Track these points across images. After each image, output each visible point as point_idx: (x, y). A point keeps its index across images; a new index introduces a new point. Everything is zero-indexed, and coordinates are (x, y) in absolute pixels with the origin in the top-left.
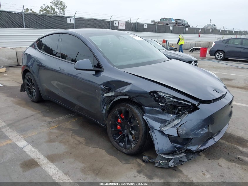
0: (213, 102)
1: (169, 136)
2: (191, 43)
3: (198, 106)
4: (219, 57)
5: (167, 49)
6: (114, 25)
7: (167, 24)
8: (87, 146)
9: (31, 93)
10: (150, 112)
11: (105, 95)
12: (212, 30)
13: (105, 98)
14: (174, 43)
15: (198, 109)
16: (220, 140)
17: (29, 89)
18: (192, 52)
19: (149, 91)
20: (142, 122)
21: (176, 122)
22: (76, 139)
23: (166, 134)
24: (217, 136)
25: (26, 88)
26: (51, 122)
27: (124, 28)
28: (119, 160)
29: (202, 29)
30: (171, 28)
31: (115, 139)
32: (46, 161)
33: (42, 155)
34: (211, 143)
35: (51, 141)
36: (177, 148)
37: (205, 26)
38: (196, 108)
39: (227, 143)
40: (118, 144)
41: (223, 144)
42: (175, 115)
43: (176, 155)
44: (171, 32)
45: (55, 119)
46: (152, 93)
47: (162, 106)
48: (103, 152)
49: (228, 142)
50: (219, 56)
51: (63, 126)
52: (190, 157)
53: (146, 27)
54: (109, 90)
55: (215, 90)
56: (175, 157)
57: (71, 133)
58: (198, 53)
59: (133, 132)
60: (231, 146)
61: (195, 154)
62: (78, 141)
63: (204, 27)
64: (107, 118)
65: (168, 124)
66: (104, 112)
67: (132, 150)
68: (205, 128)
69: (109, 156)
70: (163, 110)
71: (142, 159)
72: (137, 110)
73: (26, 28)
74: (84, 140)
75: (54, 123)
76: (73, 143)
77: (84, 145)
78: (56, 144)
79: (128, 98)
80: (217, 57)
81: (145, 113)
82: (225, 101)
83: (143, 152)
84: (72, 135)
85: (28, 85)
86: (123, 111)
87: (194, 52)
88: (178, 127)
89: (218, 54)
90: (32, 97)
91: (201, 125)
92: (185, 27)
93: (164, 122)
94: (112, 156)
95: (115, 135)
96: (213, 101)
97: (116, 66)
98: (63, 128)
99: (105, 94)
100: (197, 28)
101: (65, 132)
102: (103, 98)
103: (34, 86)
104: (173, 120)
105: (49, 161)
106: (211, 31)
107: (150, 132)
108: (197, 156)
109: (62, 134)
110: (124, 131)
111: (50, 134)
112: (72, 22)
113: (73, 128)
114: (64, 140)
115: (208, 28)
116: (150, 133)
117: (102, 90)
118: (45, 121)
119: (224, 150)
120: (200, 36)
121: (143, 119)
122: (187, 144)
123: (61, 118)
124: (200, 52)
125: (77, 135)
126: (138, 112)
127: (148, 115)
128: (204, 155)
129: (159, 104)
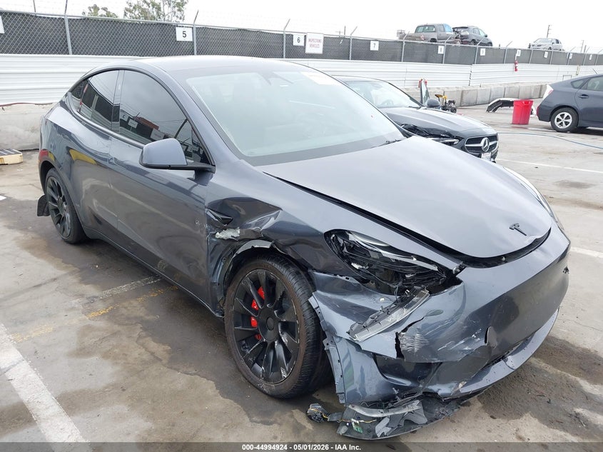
0: (506, 262)
1: (375, 356)
2: (492, 87)
3: (457, 273)
4: (561, 124)
5: (421, 104)
6: (295, 43)
7: (433, 40)
8: (171, 368)
9: (60, 220)
10: (326, 286)
11: (219, 235)
12: (550, 53)
13: (217, 244)
14: (448, 88)
15: (459, 282)
16: (533, 360)
17: (57, 210)
18: (494, 111)
19: (324, 229)
20: (308, 314)
21: (397, 316)
22: (146, 349)
23: (365, 352)
24: (516, 355)
25: (50, 208)
26: (96, 297)
27: (319, 51)
28: (244, 413)
29: (523, 51)
30: (441, 50)
31: (244, 354)
32: (56, 408)
33: (50, 391)
34: (498, 372)
35: (82, 352)
36: (397, 387)
37: (532, 43)
38: (451, 280)
39: (551, 369)
40: (251, 366)
41: (540, 370)
42: (394, 298)
43: (393, 407)
44: (440, 60)
45: (108, 292)
46: (334, 236)
47: (359, 270)
48: (209, 387)
49: (555, 366)
50: (563, 120)
51: (124, 311)
52: (438, 410)
53: (376, 48)
54: (227, 223)
55: (515, 227)
56: (389, 414)
57: (138, 330)
58: (507, 114)
59: (285, 339)
60: (561, 378)
61: (452, 403)
62: (152, 354)
63: (530, 46)
64: (225, 295)
65: (372, 324)
66: (216, 279)
67: (283, 388)
68: (478, 336)
69: (221, 398)
70: (363, 281)
71: (307, 414)
72: (294, 281)
73: (73, 53)
74: (166, 351)
75: (104, 300)
76: (136, 358)
77: (164, 365)
78: (94, 359)
79: (271, 247)
80: (557, 124)
81: (315, 290)
82: (540, 259)
83: (313, 392)
84: (140, 337)
85: (54, 201)
86: (263, 280)
87: (500, 110)
88: (399, 330)
89: (559, 116)
90: (64, 230)
91: (466, 327)
92: (477, 46)
93: (363, 316)
94: (228, 401)
95: (244, 342)
96: (504, 259)
97: (247, 159)
98: (123, 315)
99: (218, 233)
100: (510, 50)
101: (125, 327)
102: (213, 244)
103: (66, 204)
104: (388, 312)
105: (62, 410)
106: (546, 56)
107: (325, 342)
108: (456, 410)
109: (114, 334)
110: (264, 334)
111: (85, 331)
112: (189, 38)
113: (147, 318)
114: (116, 350)
115: (541, 48)
116: (325, 345)
117: (210, 221)
118: (82, 296)
119: (538, 389)
120: (516, 70)
121: (309, 304)
122: (426, 377)
123: (124, 288)
124: (512, 112)
125: (150, 336)
126: (297, 286)
127: (322, 293)
128: (479, 405)
129: (352, 264)
